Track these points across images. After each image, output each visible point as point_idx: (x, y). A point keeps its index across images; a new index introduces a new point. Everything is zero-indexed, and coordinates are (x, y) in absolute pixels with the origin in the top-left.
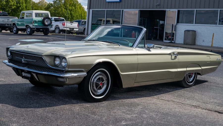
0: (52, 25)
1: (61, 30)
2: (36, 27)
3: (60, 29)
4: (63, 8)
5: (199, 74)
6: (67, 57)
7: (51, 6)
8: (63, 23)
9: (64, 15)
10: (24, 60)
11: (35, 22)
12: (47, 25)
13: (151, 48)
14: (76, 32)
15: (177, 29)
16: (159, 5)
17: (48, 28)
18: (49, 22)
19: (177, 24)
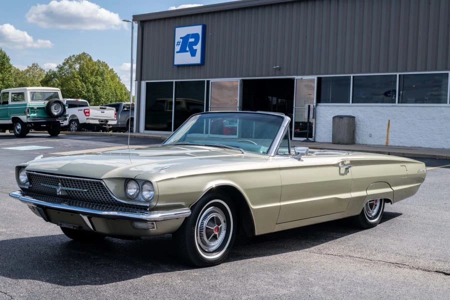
0: (66, 116)
1: (82, 124)
2: (33, 120)
3: (80, 122)
4: (78, 81)
5: (388, 201)
6: (153, 181)
7: (54, 77)
8: (86, 111)
9: (80, 95)
10: (62, 190)
11: (32, 109)
12: (57, 117)
13: (303, 154)
14: (112, 128)
15: (318, 115)
16: (280, 69)
17: (59, 122)
18: (60, 110)
19: (316, 105)
